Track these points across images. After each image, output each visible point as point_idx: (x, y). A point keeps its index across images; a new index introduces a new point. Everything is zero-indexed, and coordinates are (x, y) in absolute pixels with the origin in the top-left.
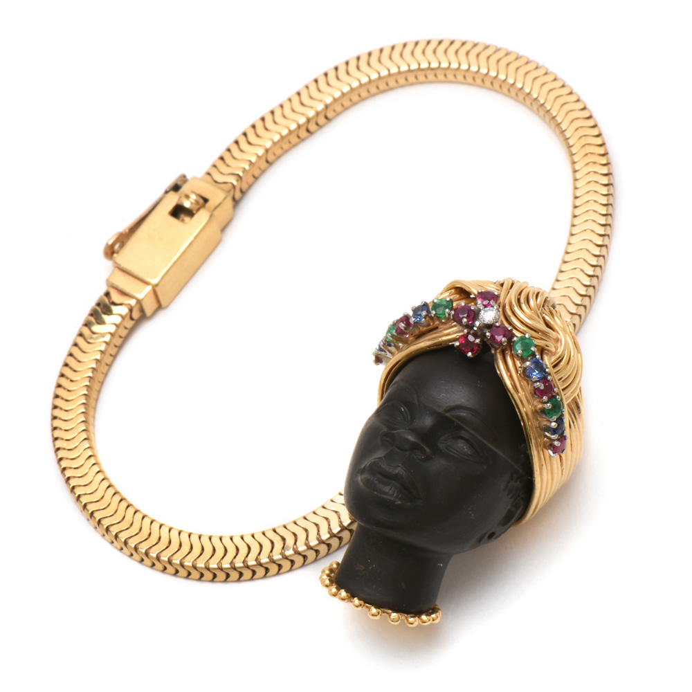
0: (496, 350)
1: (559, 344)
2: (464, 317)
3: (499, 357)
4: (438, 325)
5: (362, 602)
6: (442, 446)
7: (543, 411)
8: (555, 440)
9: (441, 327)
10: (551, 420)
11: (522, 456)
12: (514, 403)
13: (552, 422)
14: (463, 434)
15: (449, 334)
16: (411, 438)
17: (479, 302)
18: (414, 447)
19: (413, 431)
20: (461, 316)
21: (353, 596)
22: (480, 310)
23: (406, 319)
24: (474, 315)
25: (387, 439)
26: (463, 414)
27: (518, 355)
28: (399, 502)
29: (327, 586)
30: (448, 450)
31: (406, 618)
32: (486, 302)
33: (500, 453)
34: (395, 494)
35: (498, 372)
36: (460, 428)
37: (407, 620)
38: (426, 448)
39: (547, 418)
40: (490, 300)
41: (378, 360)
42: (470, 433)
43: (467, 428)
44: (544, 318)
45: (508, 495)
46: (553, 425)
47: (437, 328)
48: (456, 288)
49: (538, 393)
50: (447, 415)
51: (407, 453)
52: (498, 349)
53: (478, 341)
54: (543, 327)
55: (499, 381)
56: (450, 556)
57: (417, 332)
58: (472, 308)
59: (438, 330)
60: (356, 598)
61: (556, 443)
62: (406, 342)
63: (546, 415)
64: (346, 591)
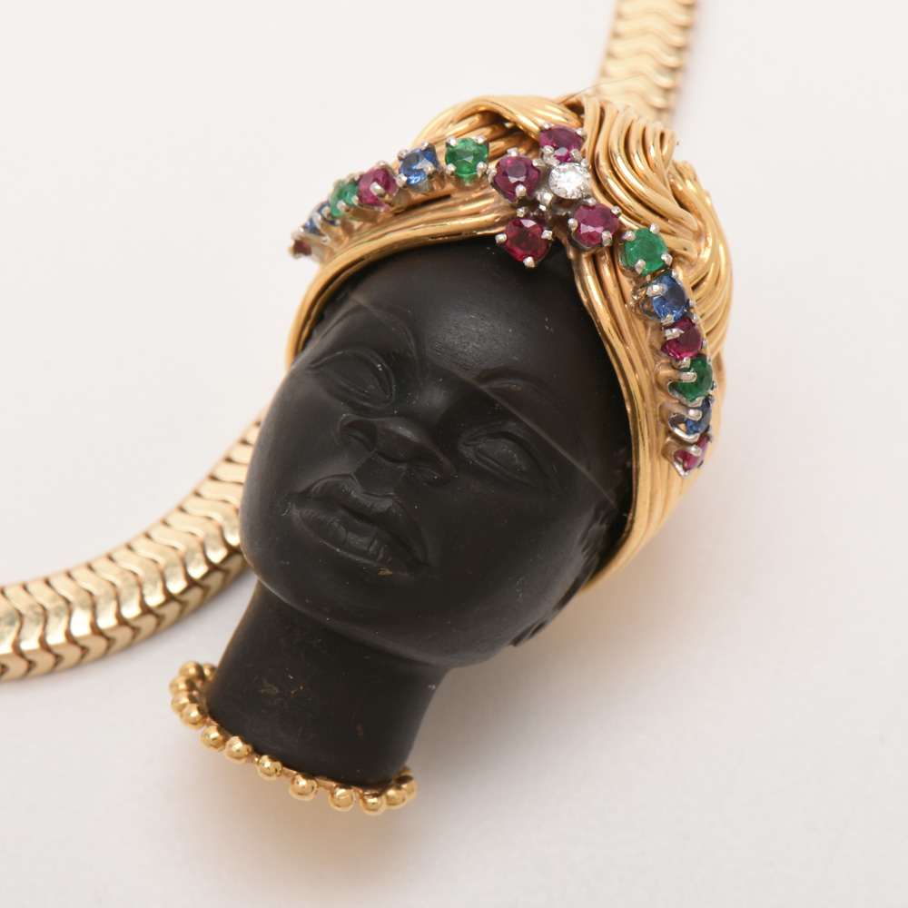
0: (579, 251)
1: (703, 244)
2: (518, 183)
3: (587, 268)
4: (453, 191)
5: (278, 764)
6: (467, 452)
7: (676, 386)
8: (691, 445)
9: (458, 196)
10: (690, 405)
11: (619, 471)
12: (615, 366)
13: (689, 408)
14: (511, 427)
15: (476, 213)
16: (407, 433)
17: (548, 149)
18: (418, 456)
19: (411, 417)
20: (513, 180)
21: (258, 751)
22: (549, 169)
23: (384, 176)
24: (540, 178)
25: (358, 434)
26: (515, 385)
27: (633, 270)
28: (388, 572)
29: (195, 723)
30: (480, 459)
31: (362, 797)
32: (562, 152)
33: (582, 469)
34: (381, 556)
35: (585, 300)
36: (506, 415)
37: (365, 801)
38: (442, 458)
39: (684, 400)
40: (569, 149)
41: (300, 248)
42: (527, 428)
43: (521, 417)
44: (672, 186)
45: (584, 550)
46: (693, 414)
47: (447, 197)
48: (483, 113)
49: (670, 349)
50: (483, 387)
51: (403, 467)
52: (584, 251)
53: (547, 234)
54: (671, 206)
55: (585, 318)
56: (445, 670)
57: (404, 203)
58: (535, 164)
59: (450, 202)
60: (265, 758)
61: (693, 450)
62: (372, 219)
63: (680, 392)
64: (245, 741)
